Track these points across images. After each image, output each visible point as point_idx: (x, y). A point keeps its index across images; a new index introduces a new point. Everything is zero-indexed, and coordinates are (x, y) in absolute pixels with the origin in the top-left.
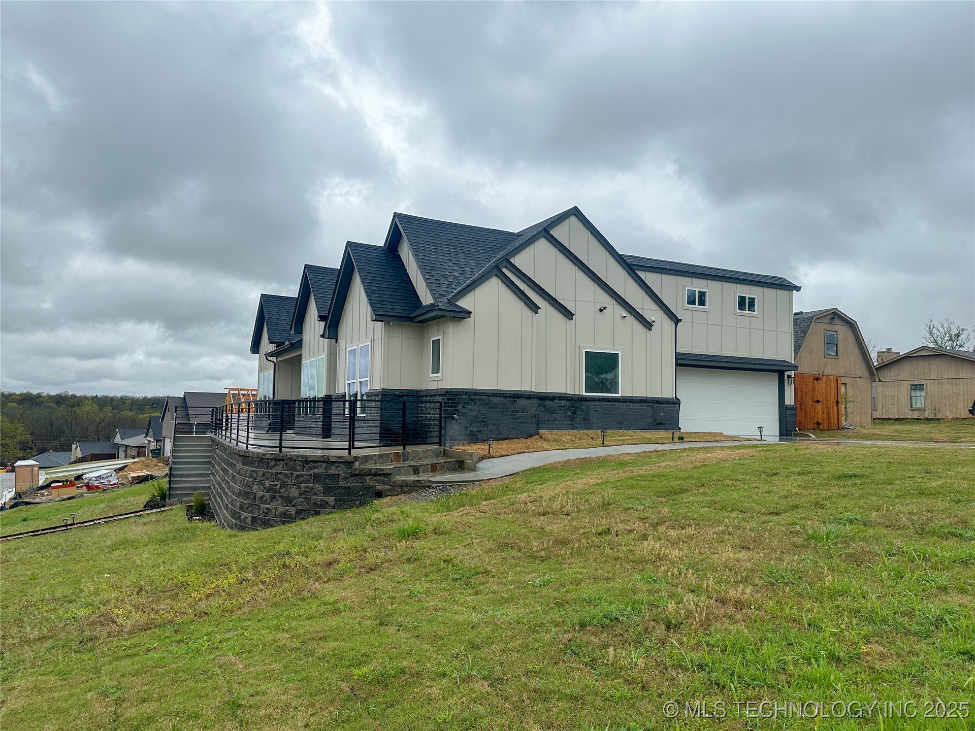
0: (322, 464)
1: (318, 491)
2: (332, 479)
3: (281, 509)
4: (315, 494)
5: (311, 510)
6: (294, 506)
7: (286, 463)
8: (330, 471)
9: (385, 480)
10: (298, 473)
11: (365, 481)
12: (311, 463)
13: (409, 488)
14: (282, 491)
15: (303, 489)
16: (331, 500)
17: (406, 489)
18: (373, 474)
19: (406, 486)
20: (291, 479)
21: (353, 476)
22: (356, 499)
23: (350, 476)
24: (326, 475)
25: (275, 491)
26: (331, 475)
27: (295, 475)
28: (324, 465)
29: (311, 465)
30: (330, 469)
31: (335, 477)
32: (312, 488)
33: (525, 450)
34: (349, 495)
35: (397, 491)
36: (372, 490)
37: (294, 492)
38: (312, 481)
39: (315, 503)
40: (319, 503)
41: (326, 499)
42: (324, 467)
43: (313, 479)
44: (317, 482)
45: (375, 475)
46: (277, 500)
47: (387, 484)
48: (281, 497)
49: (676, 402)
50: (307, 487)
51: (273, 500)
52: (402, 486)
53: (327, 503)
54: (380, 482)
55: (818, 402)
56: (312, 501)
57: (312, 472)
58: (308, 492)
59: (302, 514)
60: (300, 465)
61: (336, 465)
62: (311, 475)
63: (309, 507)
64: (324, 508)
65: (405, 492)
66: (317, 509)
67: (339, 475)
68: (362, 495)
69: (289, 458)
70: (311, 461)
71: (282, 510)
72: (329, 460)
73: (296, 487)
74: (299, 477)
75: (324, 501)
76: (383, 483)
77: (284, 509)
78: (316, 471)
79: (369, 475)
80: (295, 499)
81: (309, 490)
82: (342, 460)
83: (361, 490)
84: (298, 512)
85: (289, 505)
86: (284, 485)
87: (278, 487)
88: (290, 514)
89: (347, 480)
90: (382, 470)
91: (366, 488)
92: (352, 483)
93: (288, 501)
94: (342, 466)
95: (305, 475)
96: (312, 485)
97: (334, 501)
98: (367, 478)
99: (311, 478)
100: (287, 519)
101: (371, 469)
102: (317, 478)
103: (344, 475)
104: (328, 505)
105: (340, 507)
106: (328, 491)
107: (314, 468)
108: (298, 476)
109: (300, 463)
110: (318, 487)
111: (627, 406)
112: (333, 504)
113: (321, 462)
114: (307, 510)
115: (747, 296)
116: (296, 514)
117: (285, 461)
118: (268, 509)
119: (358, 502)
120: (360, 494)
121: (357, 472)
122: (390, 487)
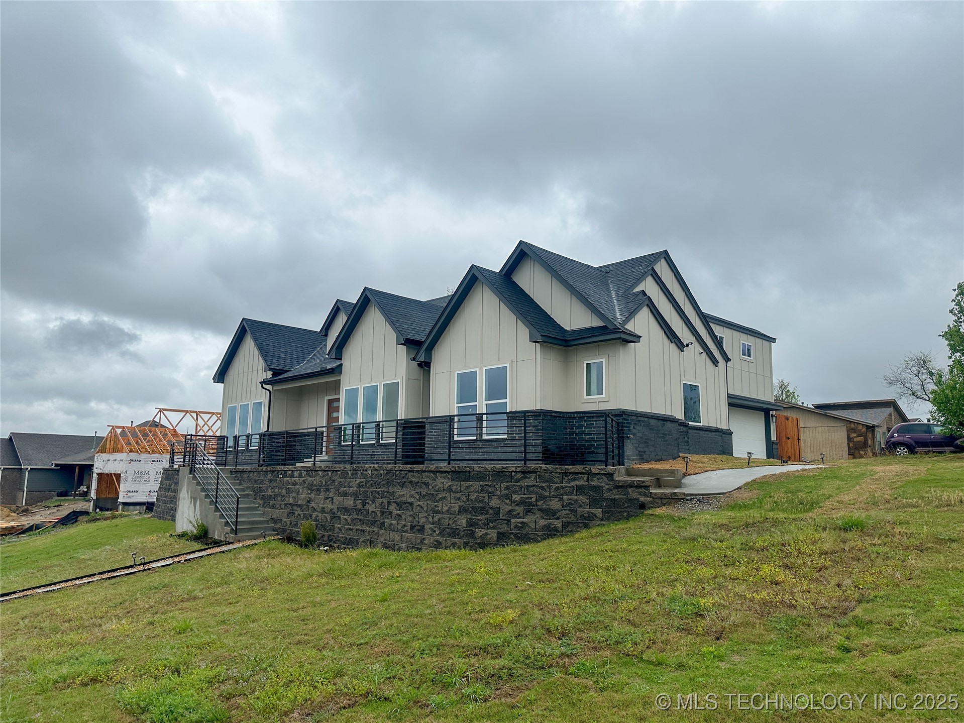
0: (583, 476)
1: (583, 503)
2: (596, 491)
3: (542, 522)
4: (580, 506)
5: (580, 522)
6: (558, 518)
7: (539, 475)
8: (592, 483)
9: (646, 492)
10: (557, 485)
11: (627, 494)
12: (571, 475)
13: (667, 500)
14: (539, 503)
15: (567, 502)
16: (598, 512)
17: (665, 501)
18: (636, 486)
19: (665, 498)
20: (550, 491)
21: (617, 488)
22: (623, 511)
23: (614, 488)
24: (589, 487)
25: (530, 504)
26: (594, 487)
27: (554, 487)
28: (586, 477)
29: (571, 477)
30: (592, 481)
31: (598, 489)
32: (577, 500)
33: (709, 469)
34: (614, 507)
35: (657, 503)
36: (636, 502)
37: (555, 504)
38: (575, 493)
39: (582, 516)
40: (586, 515)
41: (593, 510)
42: (585, 479)
43: (576, 491)
44: (581, 494)
45: (636, 487)
46: (534, 514)
47: (648, 497)
48: (539, 510)
49: (731, 433)
50: (570, 499)
51: (529, 514)
52: (661, 498)
53: (595, 515)
54: (642, 494)
55: (788, 438)
56: (579, 514)
57: (573, 484)
58: (572, 504)
59: (568, 528)
60: (558, 477)
61: (598, 476)
62: (573, 487)
63: (576, 519)
64: (592, 520)
65: (664, 505)
66: (586, 522)
67: (602, 487)
68: (628, 507)
69: (545, 470)
70: (570, 473)
71: (544, 524)
72: (591, 471)
73: (557, 499)
74: (559, 489)
75: (592, 513)
76: (645, 495)
77: (547, 523)
78: (577, 482)
79: (631, 487)
80: (559, 511)
81: (573, 502)
82: (604, 472)
83: (626, 502)
84: (565, 525)
85: (552, 517)
86: (542, 498)
87: (533, 500)
88: (555, 527)
89: (611, 492)
90: (643, 482)
91: (630, 499)
92: (616, 495)
93: (550, 513)
94: (604, 477)
95: (566, 487)
96: (576, 497)
97: (601, 513)
98: (630, 490)
99: (574, 489)
100: (550, 533)
101: (634, 481)
102: (580, 490)
103: (607, 487)
104: (596, 517)
105: (608, 519)
106: (594, 503)
107: (575, 479)
108: (557, 488)
109: (557, 475)
110: (583, 499)
111: (708, 434)
112: (601, 516)
113: (581, 473)
114: (575, 523)
115: (747, 343)
116: (562, 527)
117: (538, 473)
118: (522, 523)
119: (625, 514)
120: (626, 505)
121: (620, 484)
122: (651, 499)
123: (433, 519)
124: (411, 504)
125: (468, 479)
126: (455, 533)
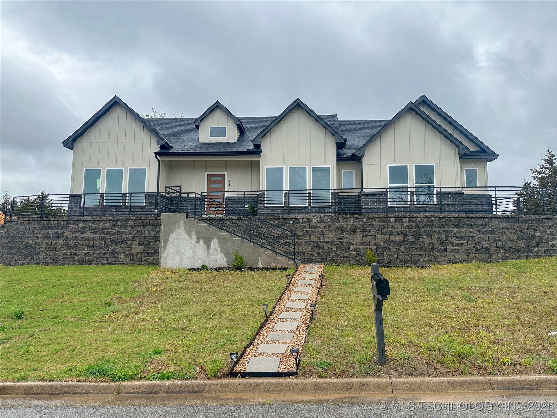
123: (496, 244)
124: (473, 237)
125: (518, 222)
126: (517, 251)
